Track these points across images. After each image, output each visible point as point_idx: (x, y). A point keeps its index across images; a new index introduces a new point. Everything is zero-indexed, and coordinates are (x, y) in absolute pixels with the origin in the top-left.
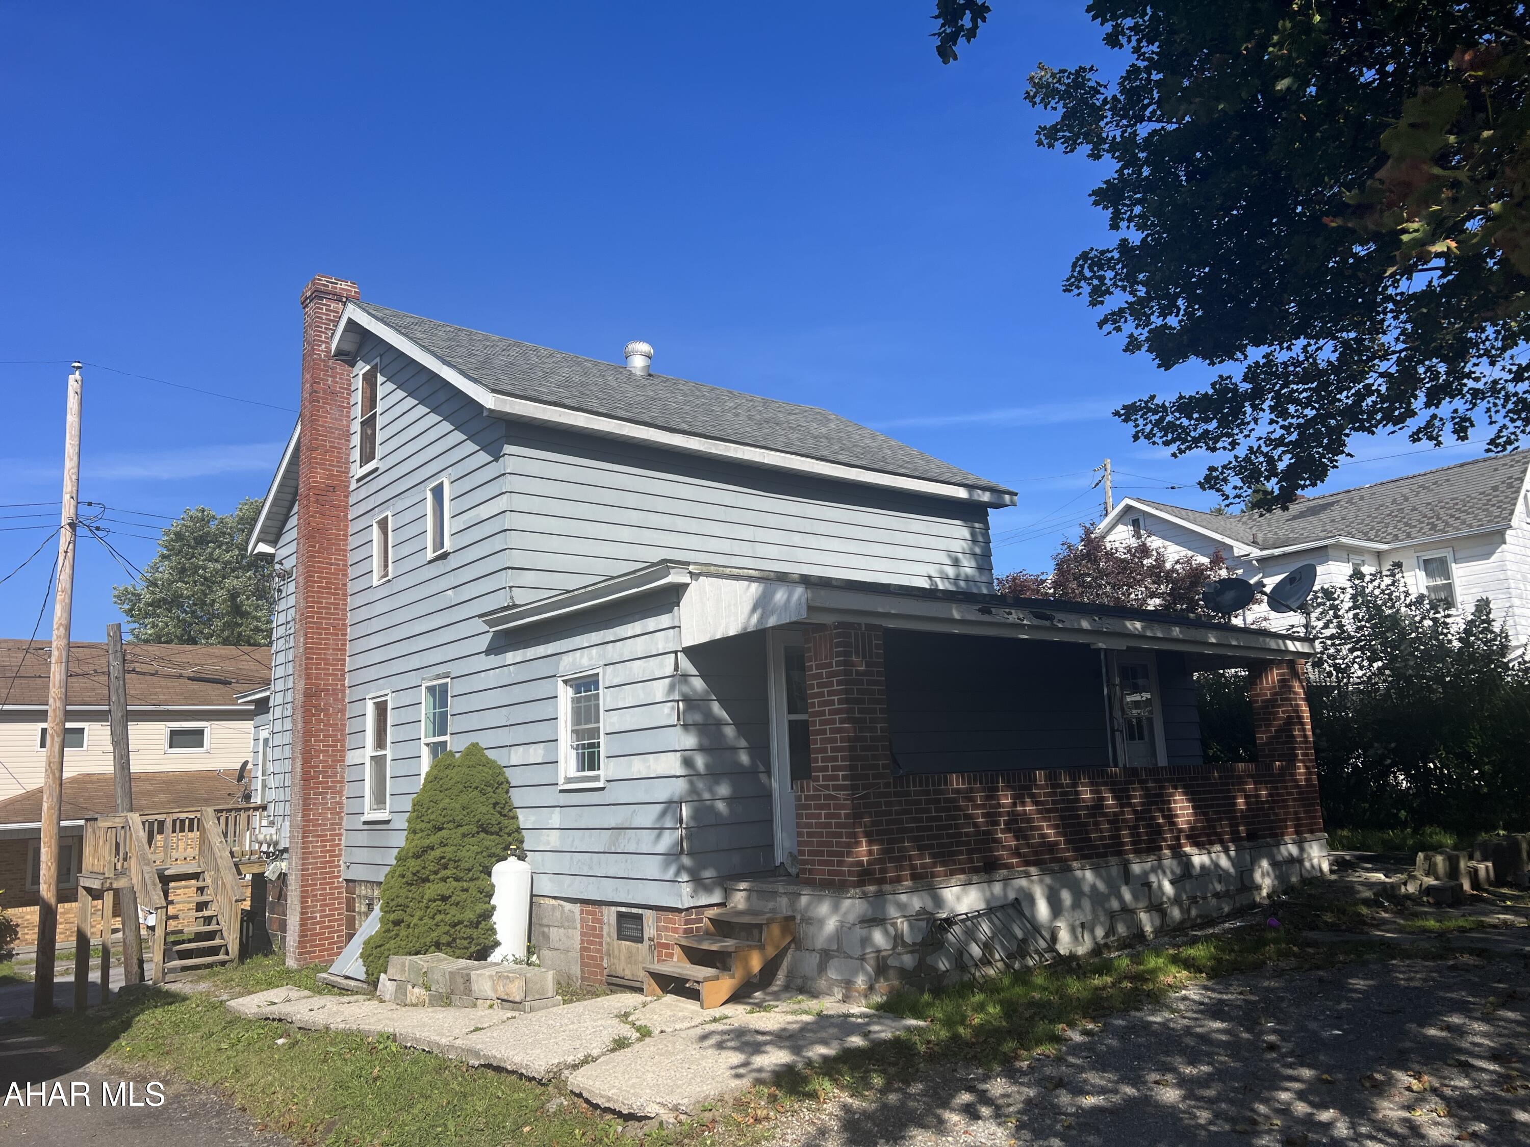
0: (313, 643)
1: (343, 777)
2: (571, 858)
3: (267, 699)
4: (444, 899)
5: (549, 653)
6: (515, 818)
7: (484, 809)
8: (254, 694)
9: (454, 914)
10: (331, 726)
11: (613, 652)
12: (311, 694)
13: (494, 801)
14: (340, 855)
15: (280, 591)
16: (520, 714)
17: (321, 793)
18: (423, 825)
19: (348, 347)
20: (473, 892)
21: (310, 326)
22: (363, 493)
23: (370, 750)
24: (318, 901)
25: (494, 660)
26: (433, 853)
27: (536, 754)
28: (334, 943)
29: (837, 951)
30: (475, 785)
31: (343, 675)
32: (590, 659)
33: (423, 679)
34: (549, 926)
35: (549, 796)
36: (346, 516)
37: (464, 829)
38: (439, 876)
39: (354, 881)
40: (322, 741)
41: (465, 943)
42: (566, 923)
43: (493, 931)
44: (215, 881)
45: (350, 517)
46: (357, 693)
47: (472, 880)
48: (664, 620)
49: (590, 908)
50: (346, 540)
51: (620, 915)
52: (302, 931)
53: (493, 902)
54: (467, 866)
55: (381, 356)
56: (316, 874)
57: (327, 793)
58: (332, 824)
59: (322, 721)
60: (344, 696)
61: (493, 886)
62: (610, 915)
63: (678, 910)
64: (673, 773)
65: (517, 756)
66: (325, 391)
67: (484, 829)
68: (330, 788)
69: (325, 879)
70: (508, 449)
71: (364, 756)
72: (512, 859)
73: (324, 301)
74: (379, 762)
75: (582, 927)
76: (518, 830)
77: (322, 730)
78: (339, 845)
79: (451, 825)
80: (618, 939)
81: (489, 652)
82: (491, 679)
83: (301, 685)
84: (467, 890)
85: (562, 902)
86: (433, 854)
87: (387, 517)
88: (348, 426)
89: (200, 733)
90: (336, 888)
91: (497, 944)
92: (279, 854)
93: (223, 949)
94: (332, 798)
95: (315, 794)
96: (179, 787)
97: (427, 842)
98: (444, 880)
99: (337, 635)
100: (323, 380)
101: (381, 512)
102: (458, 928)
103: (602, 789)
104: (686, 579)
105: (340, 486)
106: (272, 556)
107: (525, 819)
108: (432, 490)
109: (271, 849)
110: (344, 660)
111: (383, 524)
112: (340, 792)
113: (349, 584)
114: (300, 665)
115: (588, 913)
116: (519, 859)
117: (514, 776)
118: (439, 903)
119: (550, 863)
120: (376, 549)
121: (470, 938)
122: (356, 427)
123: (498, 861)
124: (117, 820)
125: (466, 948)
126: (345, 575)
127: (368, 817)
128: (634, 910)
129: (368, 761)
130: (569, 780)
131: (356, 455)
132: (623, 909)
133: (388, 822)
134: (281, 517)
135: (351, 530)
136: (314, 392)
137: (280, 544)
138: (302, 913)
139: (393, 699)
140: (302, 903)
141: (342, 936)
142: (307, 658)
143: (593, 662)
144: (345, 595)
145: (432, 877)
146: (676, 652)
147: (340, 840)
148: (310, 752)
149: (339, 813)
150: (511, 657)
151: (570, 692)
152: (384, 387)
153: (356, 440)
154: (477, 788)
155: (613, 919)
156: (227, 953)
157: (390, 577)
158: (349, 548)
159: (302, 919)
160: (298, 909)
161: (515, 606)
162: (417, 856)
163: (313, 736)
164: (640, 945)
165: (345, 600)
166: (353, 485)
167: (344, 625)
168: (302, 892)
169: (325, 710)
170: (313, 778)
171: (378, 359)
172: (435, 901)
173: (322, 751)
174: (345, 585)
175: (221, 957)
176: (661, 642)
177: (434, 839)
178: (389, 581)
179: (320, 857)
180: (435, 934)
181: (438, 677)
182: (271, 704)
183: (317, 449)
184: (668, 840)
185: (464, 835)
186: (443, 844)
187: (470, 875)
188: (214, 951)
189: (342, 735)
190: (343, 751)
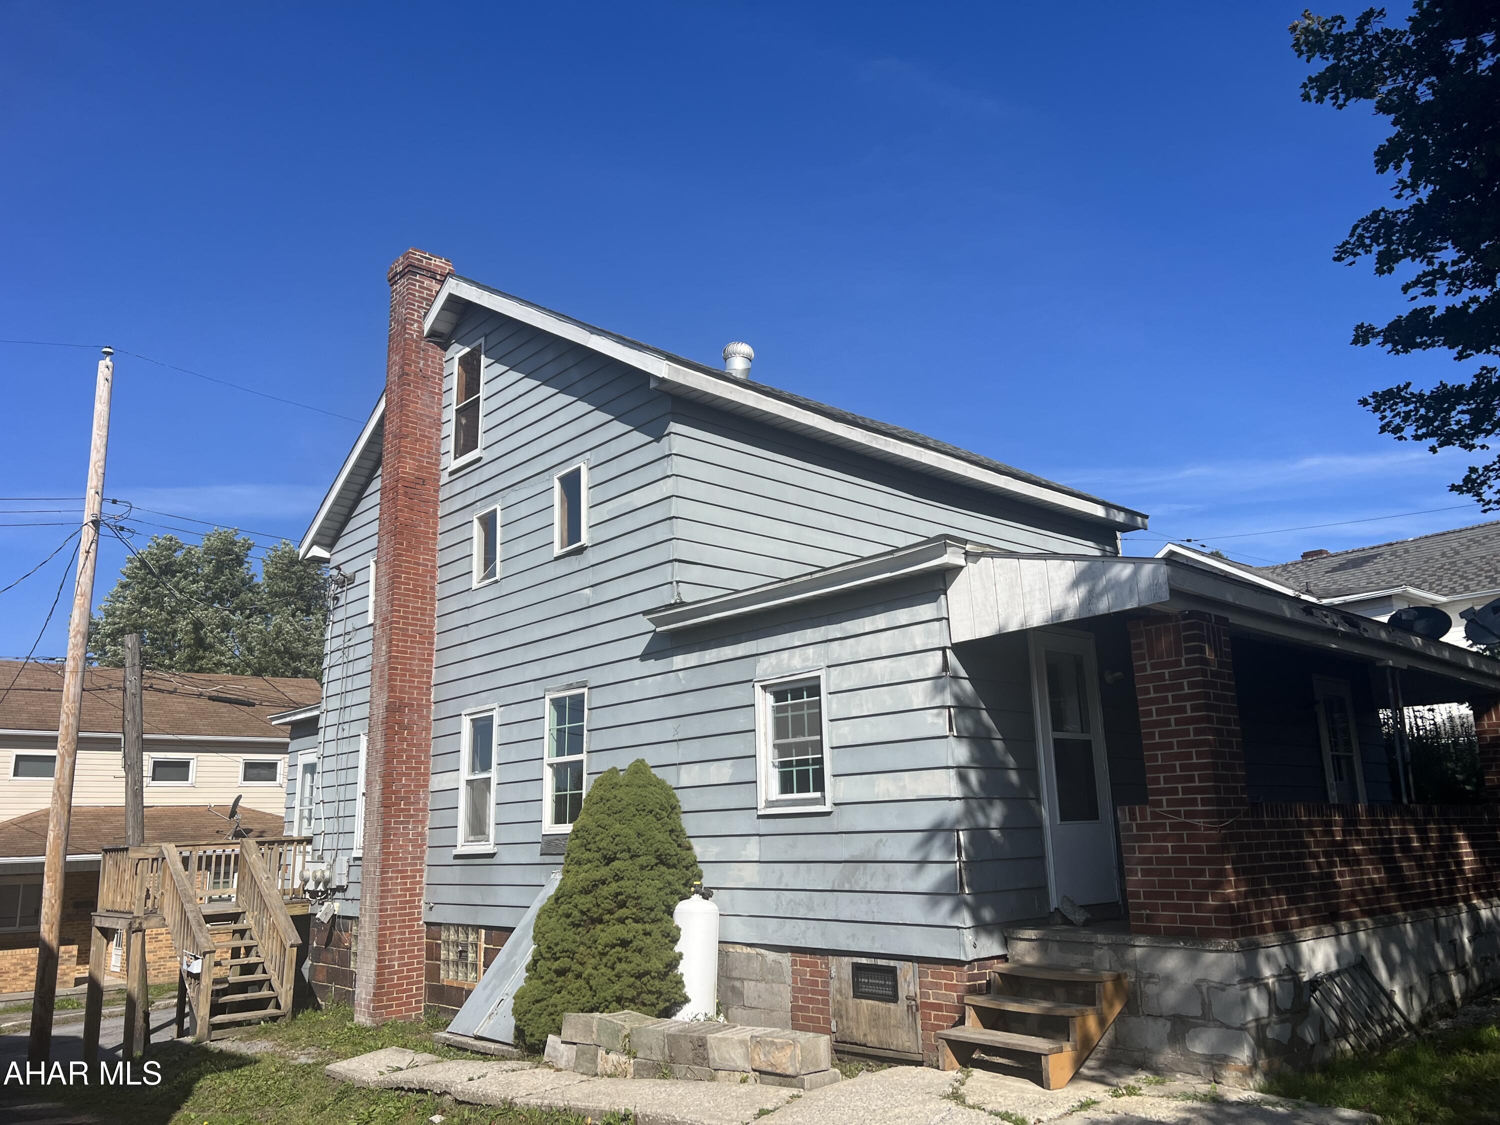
0: (398, 652)
1: (426, 804)
2: (778, 897)
3: (316, 719)
4: (624, 943)
5: (740, 654)
6: (690, 848)
7: (659, 837)
8: (295, 714)
9: (638, 962)
10: (414, 745)
11: (841, 651)
12: (394, 709)
13: (670, 828)
14: (420, 894)
15: (336, 599)
16: (694, 727)
17: (402, 823)
18: (588, 855)
19: (444, 328)
20: (657, 935)
21: (400, 303)
22: (458, 486)
23: (465, 773)
24: (396, 947)
25: (653, 666)
26: (605, 887)
27: (723, 772)
28: (412, 996)
29: (1203, 1017)
30: (649, 808)
31: (429, 689)
32: (806, 659)
33: (546, 690)
34: (742, 980)
35: (744, 823)
36: (435, 512)
37: (642, 860)
38: (616, 916)
39: (440, 924)
40: (404, 762)
41: (652, 998)
42: (769, 975)
43: (679, 983)
44: (258, 922)
45: (440, 514)
46: (449, 709)
47: (653, 921)
48: (925, 611)
49: (808, 958)
50: (435, 539)
51: (857, 968)
52: (378, 981)
53: (678, 949)
54: (650, 904)
55: (486, 336)
56: (395, 915)
57: (408, 823)
58: (413, 859)
59: (405, 739)
60: (429, 712)
61: (678, 929)
62: (841, 969)
63: (959, 963)
64: (945, 794)
65: (688, 776)
66: (416, 375)
67: (662, 860)
68: (412, 816)
69: (404, 921)
70: (674, 427)
71: (457, 780)
72: (696, 898)
73: (418, 278)
74: (479, 789)
75: (795, 981)
76: (695, 863)
77: (406, 751)
78: (420, 882)
79: (626, 855)
80: (856, 996)
81: (644, 656)
82: (652, 687)
83: (382, 699)
84: (649, 934)
85: (762, 951)
86: (605, 890)
87: (495, 510)
88: (440, 415)
89: (185, 765)
90: (416, 932)
91: (687, 1000)
92: (329, 892)
93: (273, 1002)
94: (414, 828)
95: (396, 823)
96: (163, 823)
97: (597, 875)
98: (622, 921)
99: (424, 643)
100: (414, 362)
101: (486, 506)
102: (644, 979)
103: (828, 814)
104: (962, 562)
105: (430, 479)
106: (327, 561)
107: (701, 850)
108: (562, 480)
109: (321, 887)
110: (431, 672)
111: (488, 522)
112: (423, 822)
113: (438, 587)
114: (381, 677)
115: (804, 964)
116: (703, 898)
117: (686, 801)
118: (618, 949)
119: (745, 903)
120: (477, 548)
121: (660, 993)
122: (450, 414)
123: (681, 899)
124: (150, 850)
125: (653, 1005)
126: (433, 577)
127: (460, 850)
128: (881, 962)
129: (463, 787)
130: (770, 804)
131: (450, 445)
132: (864, 961)
133: (492, 855)
134: (341, 519)
135: (440, 529)
136: (403, 375)
137: (338, 547)
138: (379, 961)
139: (501, 715)
140: (379, 948)
141: (421, 988)
142: (391, 668)
143: (809, 664)
144: (432, 599)
145: (606, 917)
146: (943, 649)
147: (421, 877)
148: (391, 774)
149: (421, 846)
150: (679, 661)
151: (770, 698)
152: (488, 369)
153: (450, 429)
154: (651, 812)
155: (847, 973)
156: (278, 1006)
157: (498, 577)
158: (438, 548)
159: (379, 968)
160: (374, 955)
161: (683, 604)
162: (586, 891)
163: (395, 756)
164: (892, 1006)
165: (433, 605)
166: (445, 478)
167: (431, 633)
168: (380, 936)
169: (409, 728)
170: (394, 804)
171: (482, 340)
172: (613, 946)
173: (404, 774)
174: (433, 588)
175: (271, 1011)
176: (918, 638)
177: (604, 872)
178: (496, 582)
179: (400, 896)
180: (616, 987)
181: (570, 687)
182: (321, 723)
183: (407, 436)
184: (932, 877)
185: (642, 868)
186: (618, 878)
187: (652, 915)
188: (261, 1004)
189: (426, 757)
190: (427, 775)
